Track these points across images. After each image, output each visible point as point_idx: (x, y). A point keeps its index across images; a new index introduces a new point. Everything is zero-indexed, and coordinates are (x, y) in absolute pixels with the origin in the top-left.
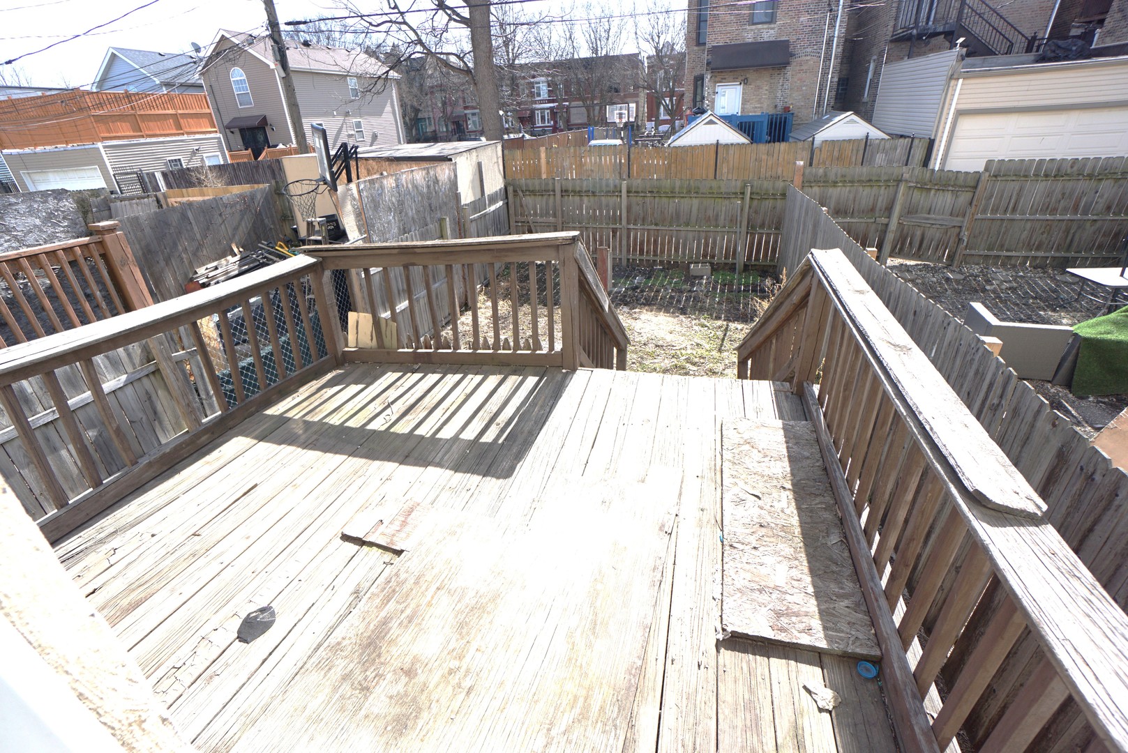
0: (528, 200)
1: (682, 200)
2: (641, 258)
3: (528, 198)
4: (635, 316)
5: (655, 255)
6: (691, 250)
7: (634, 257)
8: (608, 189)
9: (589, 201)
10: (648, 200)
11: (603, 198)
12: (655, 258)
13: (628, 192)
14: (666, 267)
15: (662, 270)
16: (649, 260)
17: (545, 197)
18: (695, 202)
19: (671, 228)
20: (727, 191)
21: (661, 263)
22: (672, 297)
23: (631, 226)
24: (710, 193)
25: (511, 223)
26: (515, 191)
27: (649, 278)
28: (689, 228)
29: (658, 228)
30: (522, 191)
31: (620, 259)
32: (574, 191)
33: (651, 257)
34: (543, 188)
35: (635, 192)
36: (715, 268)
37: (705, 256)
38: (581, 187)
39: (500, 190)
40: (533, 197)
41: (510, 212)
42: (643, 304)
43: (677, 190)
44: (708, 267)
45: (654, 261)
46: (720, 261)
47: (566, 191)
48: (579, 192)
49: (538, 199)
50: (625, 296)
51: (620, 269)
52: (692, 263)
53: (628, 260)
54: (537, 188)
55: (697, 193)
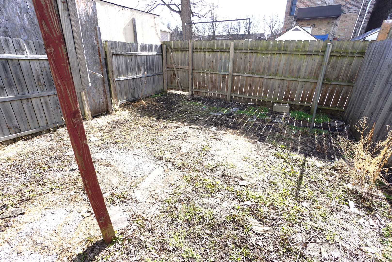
0: (175, 55)
1: (274, 56)
2: (241, 96)
3: (174, 53)
4: (219, 136)
5: (250, 95)
6: (276, 94)
7: (236, 95)
8: (222, 47)
9: (210, 56)
10: (248, 55)
11: (218, 54)
12: (250, 97)
13: (235, 49)
14: (257, 104)
15: (253, 106)
16: (245, 98)
17: (184, 52)
18: (284, 58)
19: (263, 77)
20: (310, 50)
21: (254, 101)
22: (255, 125)
23: (236, 74)
24: (296, 51)
25: (164, 68)
26: (167, 48)
27: (243, 109)
28: (276, 77)
29: (253, 76)
30: (171, 49)
31: (226, 96)
32: (201, 49)
33: (247, 96)
34: (183, 47)
35: (240, 49)
36: (292, 109)
37: (286, 99)
38: (205, 46)
39: (156, 46)
40: (177, 52)
41: (164, 61)
42: (231, 128)
43: (270, 48)
44: (288, 106)
45: (249, 99)
46: (297, 104)
47: (196, 48)
48: (204, 49)
49: (180, 53)
50: (218, 119)
51: (225, 102)
52: (275, 103)
53: (232, 97)
54: (180, 46)
55: (286, 51)
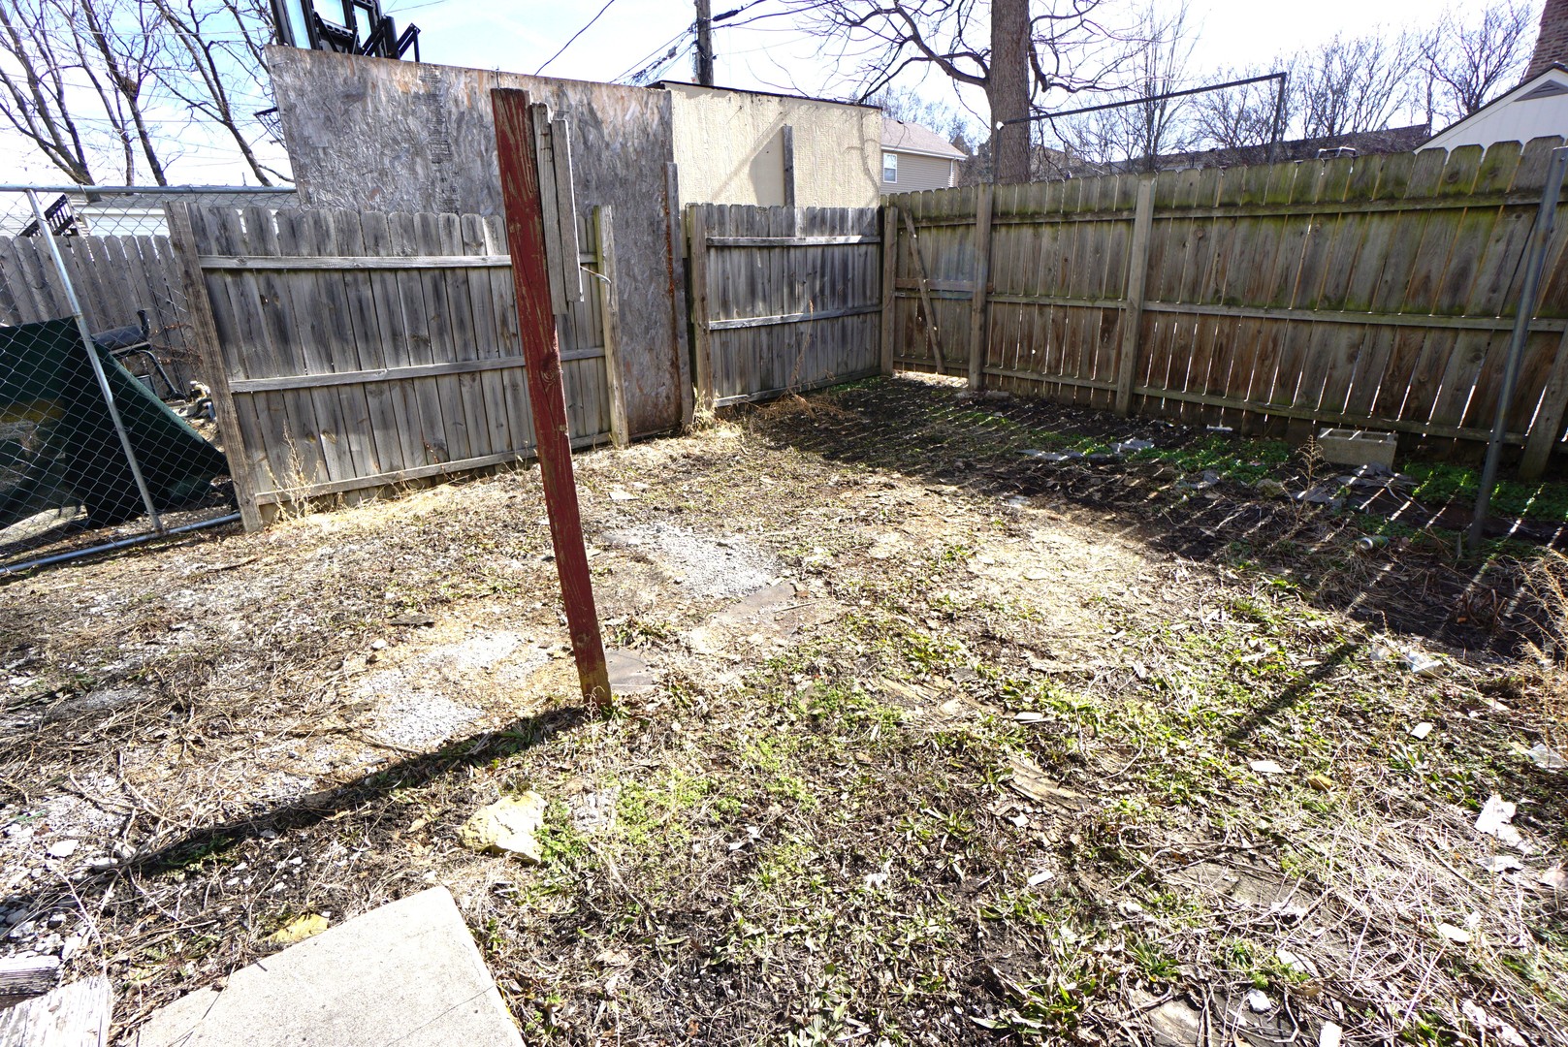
0: (928, 240)
1: (1330, 227)
2: (1174, 395)
3: (925, 234)
4: (1024, 525)
5: (1216, 391)
6: (1336, 390)
7: (1153, 392)
8: (1106, 204)
9: (1055, 239)
10: (1214, 230)
11: (1090, 229)
12: (1215, 401)
13: (1159, 208)
14: (1244, 428)
15: (1224, 435)
16: (1195, 405)
17: (960, 231)
18: (1380, 231)
19: (1276, 314)
20: (1524, 182)
21: (1232, 415)
22: (1198, 502)
23: (1156, 306)
24: (1444, 196)
25: (885, 291)
26: (900, 220)
27: (1170, 447)
28: (1339, 316)
29: (1234, 312)
30: (915, 220)
31: (1114, 393)
32: (1022, 215)
33: (1203, 397)
34: (956, 212)
35: (1179, 208)
36: (1409, 450)
37: (1387, 407)
38: (1040, 203)
39: (862, 212)
40: (934, 231)
41: (886, 266)
42: (1087, 503)
43: (1316, 195)
44: (1390, 440)
45: (1210, 408)
46: (1445, 432)
47: (1006, 214)
48: (1033, 215)
49: (946, 236)
50: (1050, 473)
51: (1107, 419)
52: (1328, 425)
53: (1135, 398)
54: (945, 211)
55: (1391, 198)
